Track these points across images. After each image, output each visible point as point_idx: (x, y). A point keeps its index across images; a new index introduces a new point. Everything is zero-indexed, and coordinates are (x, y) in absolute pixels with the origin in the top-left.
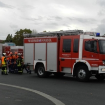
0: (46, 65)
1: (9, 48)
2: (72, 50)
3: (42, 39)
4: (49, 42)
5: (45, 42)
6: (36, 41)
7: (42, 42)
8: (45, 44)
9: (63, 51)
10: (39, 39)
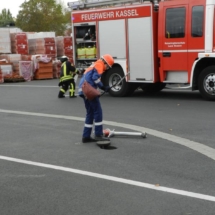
1: (25, 37)
2: (188, 31)
3: (115, 11)
4: (132, 17)
5: (122, 18)
6: (100, 16)
7: (115, 18)
8: (123, 21)
9: (166, 36)
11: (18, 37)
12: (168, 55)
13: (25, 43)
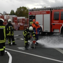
0: (43, 28)
2: (60, 18)
3: (40, 12)
4: (45, 14)
5: (42, 14)
6: (36, 13)
7: (40, 14)
8: (42, 15)
9: (54, 19)
10: (39, 12)
11: (15, 18)
12: (54, 24)
13: (17, 20)
